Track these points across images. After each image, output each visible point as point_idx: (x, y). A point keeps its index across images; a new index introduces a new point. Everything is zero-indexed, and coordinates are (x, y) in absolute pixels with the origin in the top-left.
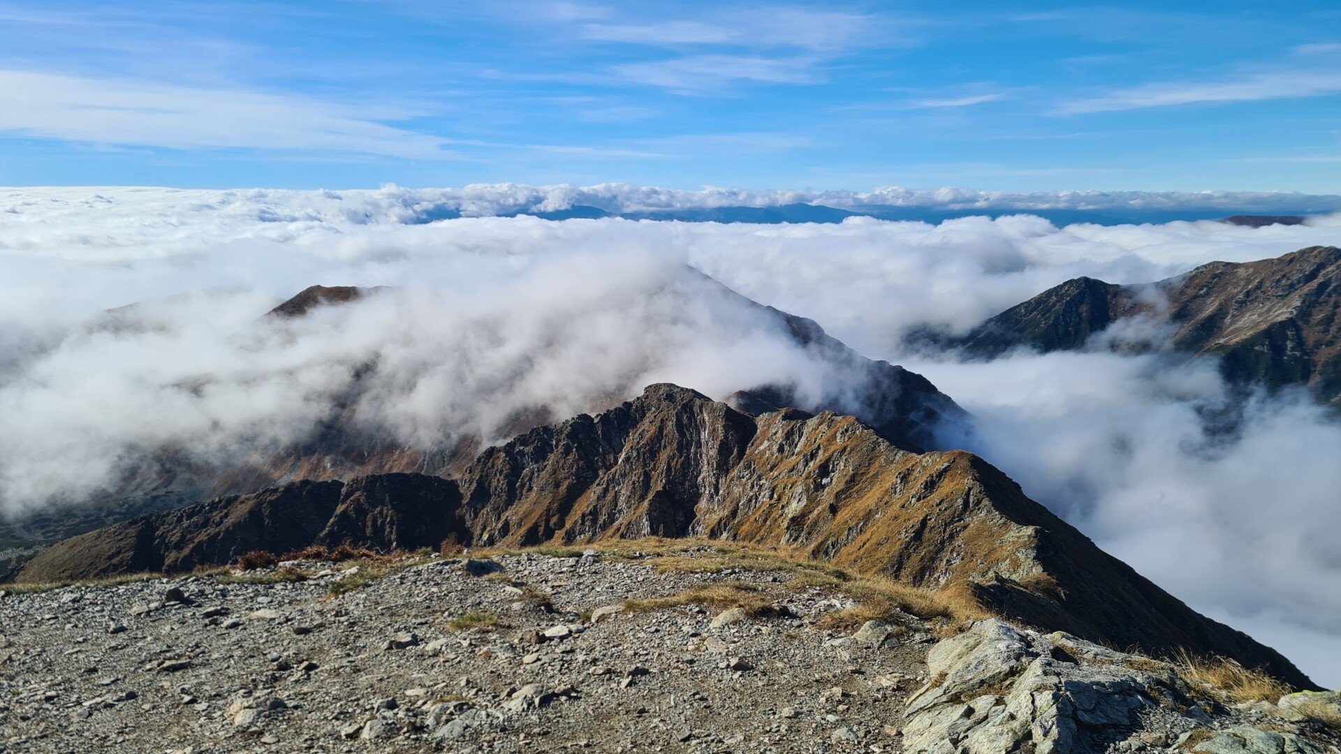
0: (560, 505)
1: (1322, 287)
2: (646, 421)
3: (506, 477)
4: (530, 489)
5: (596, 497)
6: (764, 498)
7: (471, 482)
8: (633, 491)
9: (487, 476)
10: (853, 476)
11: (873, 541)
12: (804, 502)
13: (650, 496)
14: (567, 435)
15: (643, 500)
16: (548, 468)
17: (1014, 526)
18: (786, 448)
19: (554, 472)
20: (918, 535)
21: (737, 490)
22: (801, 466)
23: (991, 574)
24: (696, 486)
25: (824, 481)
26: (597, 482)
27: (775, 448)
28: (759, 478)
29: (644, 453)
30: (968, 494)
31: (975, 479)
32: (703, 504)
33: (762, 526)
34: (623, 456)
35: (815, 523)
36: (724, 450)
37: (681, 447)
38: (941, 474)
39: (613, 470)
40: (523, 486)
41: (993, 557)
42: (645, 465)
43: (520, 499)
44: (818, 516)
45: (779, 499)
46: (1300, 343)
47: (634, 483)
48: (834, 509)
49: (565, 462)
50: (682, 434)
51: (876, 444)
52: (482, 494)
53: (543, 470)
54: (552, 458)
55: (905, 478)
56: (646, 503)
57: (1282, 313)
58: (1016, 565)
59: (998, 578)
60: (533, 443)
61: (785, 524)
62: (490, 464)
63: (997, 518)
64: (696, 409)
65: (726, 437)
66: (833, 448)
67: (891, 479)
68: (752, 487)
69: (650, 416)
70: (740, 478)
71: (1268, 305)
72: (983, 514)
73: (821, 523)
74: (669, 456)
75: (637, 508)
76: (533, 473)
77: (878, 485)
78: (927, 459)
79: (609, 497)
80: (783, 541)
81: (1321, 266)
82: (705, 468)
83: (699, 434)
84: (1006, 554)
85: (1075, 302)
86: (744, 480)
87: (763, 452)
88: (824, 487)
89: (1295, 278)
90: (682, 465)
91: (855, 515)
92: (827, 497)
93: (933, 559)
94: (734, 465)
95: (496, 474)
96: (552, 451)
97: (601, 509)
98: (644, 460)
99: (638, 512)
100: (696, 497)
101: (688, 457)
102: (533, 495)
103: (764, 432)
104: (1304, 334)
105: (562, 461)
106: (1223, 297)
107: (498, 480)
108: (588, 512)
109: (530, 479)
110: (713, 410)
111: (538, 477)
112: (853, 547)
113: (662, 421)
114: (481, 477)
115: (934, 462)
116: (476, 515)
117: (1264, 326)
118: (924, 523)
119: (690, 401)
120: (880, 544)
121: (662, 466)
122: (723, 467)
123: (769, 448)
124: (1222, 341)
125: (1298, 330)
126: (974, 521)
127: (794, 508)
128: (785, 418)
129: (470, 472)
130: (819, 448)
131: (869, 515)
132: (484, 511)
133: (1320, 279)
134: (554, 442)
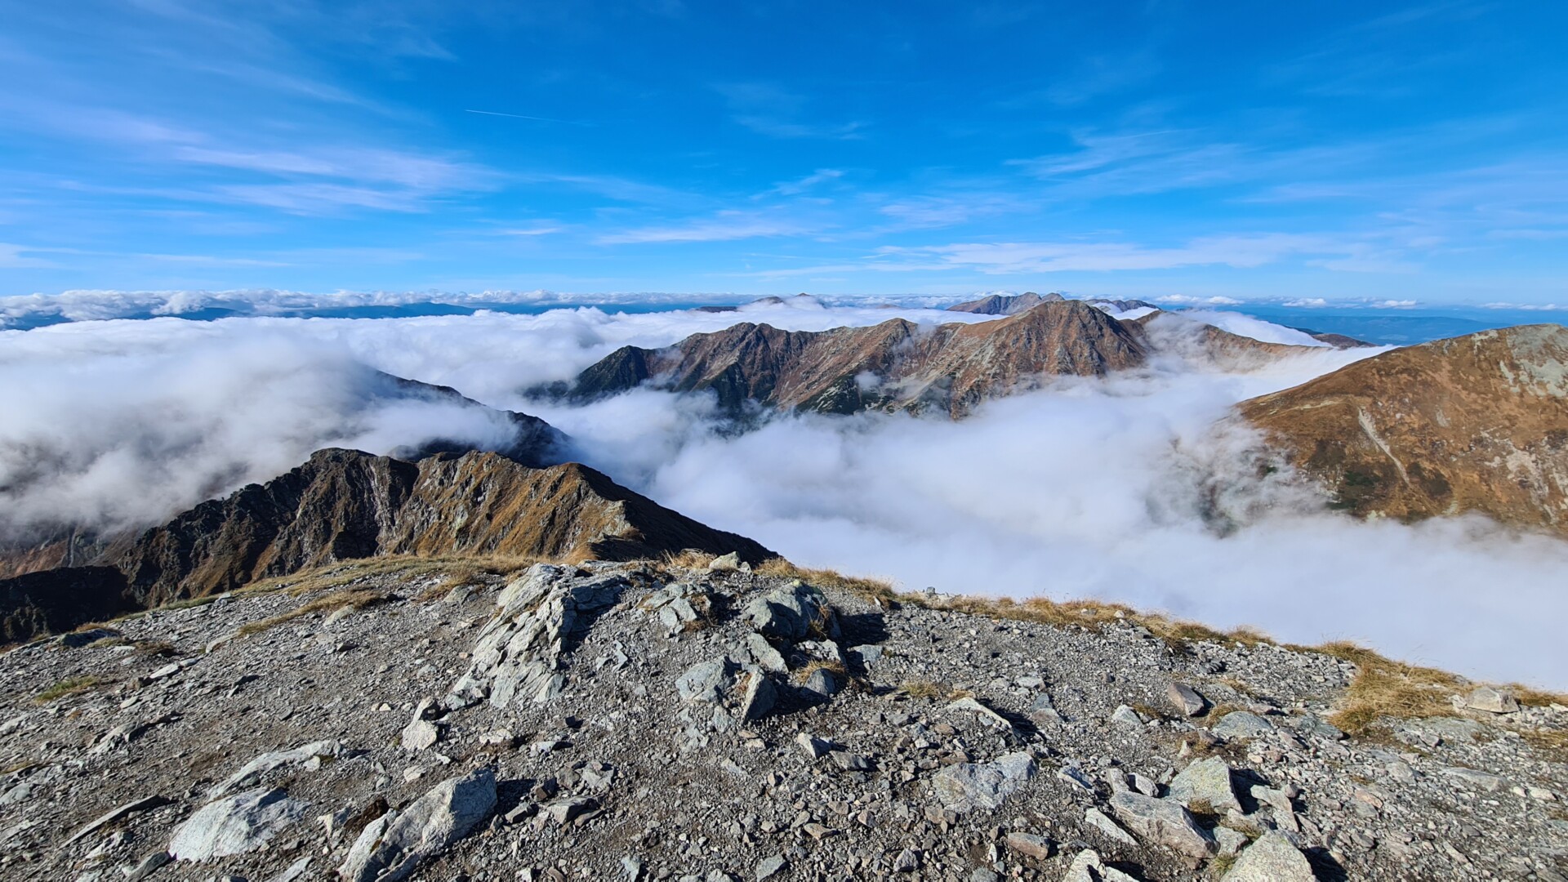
0: (243, 562)
1: (748, 344)
2: (318, 481)
3: (176, 551)
4: (207, 556)
5: (279, 549)
6: (434, 519)
7: (134, 563)
8: (316, 537)
9: (152, 554)
10: (500, 492)
11: (521, 532)
12: (466, 516)
13: (333, 538)
14: (237, 504)
15: (327, 542)
16: (223, 535)
17: (610, 503)
18: (445, 481)
19: (231, 537)
20: (552, 521)
21: (410, 519)
22: (459, 492)
23: (601, 535)
24: (375, 522)
25: (479, 499)
26: (278, 536)
27: (436, 483)
28: (428, 506)
29: (321, 506)
30: (579, 489)
31: (582, 479)
32: (383, 534)
33: (436, 540)
34: (300, 511)
35: (477, 529)
36: (394, 492)
37: (354, 496)
38: (560, 480)
39: (292, 524)
40: (197, 555)
41: (600, 524)
42: (323, 515)
43: (197, 566)
44: (479, 524)
45: (446, 518)
46: (742, 375)
47: (315, 531)
48: (490, 517)
49: (240, 527)
50: (353, 485)
51: (513, 467)
52: (149, 571)
53: (217, 538)
54: (225, 526)
55: (537, 487)
56: (330, 544)
57: (732, 360)
58: (615, 526)
59: (606, 536)
60: (200, 517)
61: (454, 535)
62: (154, 544)
63: (600, 500)
64: (363, 464)
65: (393, 481)
66: (482, 476)
67: (528, 489)
68: (423, 514)
69: (320, 476)
70: (411, 509)
71: (725, 356)
72: (590, 500)
73: (482, 528)
74: (345, 504)
75: (322, 549)
76: (206, 542)
77: (519, 495)
78: (549, 472)
79: (293, 547)
80: (455, 546)
81: (746, 333)
82: (380, 507)
83: (369, 483)
84: (607, 521)
85: (626, 361)
86: (415, 510)
87: (428, 487)
88: (479, 503)
89: (735, 340)
90: (358, 509)
91: (506, 518)
92: (483, 509)
93: (563, 535)
94: (404, 501)
95: (163, 551)
96: (224, 520)
97: (286, 557)
98: (322, 511)
99: (324, 553)
100: (377, 530)
101: (362, 501)
102: (211, 560)
103: (425, 473)
104: (743, 370)
105: (237, 527)
106: (703, 353)
107: (167, 555)
108: (273, 562)
109: (205, 548)
110: (378, 463)
111: (213, 544)
112: (507, 539)
113: (333, 478)
114: (146, 556)
115: (555, 473)
116: (147, 591)
117: (724, 368)
118: (554, 513)
119: (356, 459)
120: (526, 533)
121: (340, 512)
122: (395, 504)
123: (432, 483)
124: (705, 378)
125: (740, 368)
126: (585, 505)
127: (459, 522)
128: (440, 460)
129: (131, 555)
130: (471, 477)
131: (516, 516)
132: (157, 585)
133: (746, 340)
134: (225, 512)
